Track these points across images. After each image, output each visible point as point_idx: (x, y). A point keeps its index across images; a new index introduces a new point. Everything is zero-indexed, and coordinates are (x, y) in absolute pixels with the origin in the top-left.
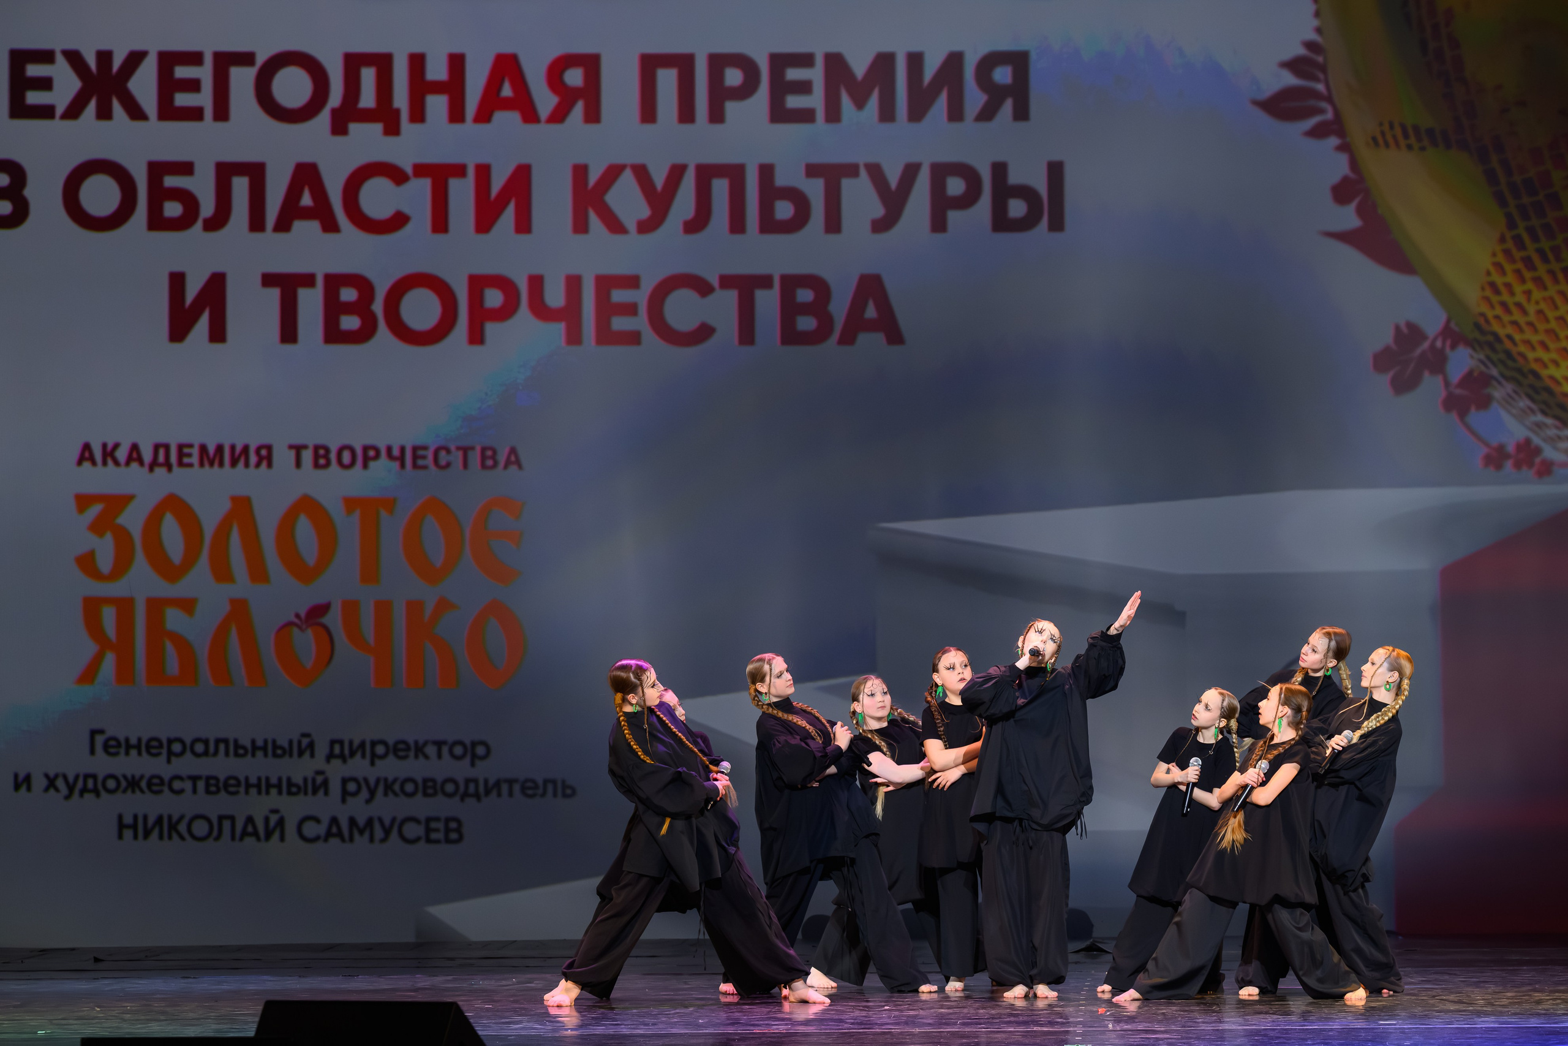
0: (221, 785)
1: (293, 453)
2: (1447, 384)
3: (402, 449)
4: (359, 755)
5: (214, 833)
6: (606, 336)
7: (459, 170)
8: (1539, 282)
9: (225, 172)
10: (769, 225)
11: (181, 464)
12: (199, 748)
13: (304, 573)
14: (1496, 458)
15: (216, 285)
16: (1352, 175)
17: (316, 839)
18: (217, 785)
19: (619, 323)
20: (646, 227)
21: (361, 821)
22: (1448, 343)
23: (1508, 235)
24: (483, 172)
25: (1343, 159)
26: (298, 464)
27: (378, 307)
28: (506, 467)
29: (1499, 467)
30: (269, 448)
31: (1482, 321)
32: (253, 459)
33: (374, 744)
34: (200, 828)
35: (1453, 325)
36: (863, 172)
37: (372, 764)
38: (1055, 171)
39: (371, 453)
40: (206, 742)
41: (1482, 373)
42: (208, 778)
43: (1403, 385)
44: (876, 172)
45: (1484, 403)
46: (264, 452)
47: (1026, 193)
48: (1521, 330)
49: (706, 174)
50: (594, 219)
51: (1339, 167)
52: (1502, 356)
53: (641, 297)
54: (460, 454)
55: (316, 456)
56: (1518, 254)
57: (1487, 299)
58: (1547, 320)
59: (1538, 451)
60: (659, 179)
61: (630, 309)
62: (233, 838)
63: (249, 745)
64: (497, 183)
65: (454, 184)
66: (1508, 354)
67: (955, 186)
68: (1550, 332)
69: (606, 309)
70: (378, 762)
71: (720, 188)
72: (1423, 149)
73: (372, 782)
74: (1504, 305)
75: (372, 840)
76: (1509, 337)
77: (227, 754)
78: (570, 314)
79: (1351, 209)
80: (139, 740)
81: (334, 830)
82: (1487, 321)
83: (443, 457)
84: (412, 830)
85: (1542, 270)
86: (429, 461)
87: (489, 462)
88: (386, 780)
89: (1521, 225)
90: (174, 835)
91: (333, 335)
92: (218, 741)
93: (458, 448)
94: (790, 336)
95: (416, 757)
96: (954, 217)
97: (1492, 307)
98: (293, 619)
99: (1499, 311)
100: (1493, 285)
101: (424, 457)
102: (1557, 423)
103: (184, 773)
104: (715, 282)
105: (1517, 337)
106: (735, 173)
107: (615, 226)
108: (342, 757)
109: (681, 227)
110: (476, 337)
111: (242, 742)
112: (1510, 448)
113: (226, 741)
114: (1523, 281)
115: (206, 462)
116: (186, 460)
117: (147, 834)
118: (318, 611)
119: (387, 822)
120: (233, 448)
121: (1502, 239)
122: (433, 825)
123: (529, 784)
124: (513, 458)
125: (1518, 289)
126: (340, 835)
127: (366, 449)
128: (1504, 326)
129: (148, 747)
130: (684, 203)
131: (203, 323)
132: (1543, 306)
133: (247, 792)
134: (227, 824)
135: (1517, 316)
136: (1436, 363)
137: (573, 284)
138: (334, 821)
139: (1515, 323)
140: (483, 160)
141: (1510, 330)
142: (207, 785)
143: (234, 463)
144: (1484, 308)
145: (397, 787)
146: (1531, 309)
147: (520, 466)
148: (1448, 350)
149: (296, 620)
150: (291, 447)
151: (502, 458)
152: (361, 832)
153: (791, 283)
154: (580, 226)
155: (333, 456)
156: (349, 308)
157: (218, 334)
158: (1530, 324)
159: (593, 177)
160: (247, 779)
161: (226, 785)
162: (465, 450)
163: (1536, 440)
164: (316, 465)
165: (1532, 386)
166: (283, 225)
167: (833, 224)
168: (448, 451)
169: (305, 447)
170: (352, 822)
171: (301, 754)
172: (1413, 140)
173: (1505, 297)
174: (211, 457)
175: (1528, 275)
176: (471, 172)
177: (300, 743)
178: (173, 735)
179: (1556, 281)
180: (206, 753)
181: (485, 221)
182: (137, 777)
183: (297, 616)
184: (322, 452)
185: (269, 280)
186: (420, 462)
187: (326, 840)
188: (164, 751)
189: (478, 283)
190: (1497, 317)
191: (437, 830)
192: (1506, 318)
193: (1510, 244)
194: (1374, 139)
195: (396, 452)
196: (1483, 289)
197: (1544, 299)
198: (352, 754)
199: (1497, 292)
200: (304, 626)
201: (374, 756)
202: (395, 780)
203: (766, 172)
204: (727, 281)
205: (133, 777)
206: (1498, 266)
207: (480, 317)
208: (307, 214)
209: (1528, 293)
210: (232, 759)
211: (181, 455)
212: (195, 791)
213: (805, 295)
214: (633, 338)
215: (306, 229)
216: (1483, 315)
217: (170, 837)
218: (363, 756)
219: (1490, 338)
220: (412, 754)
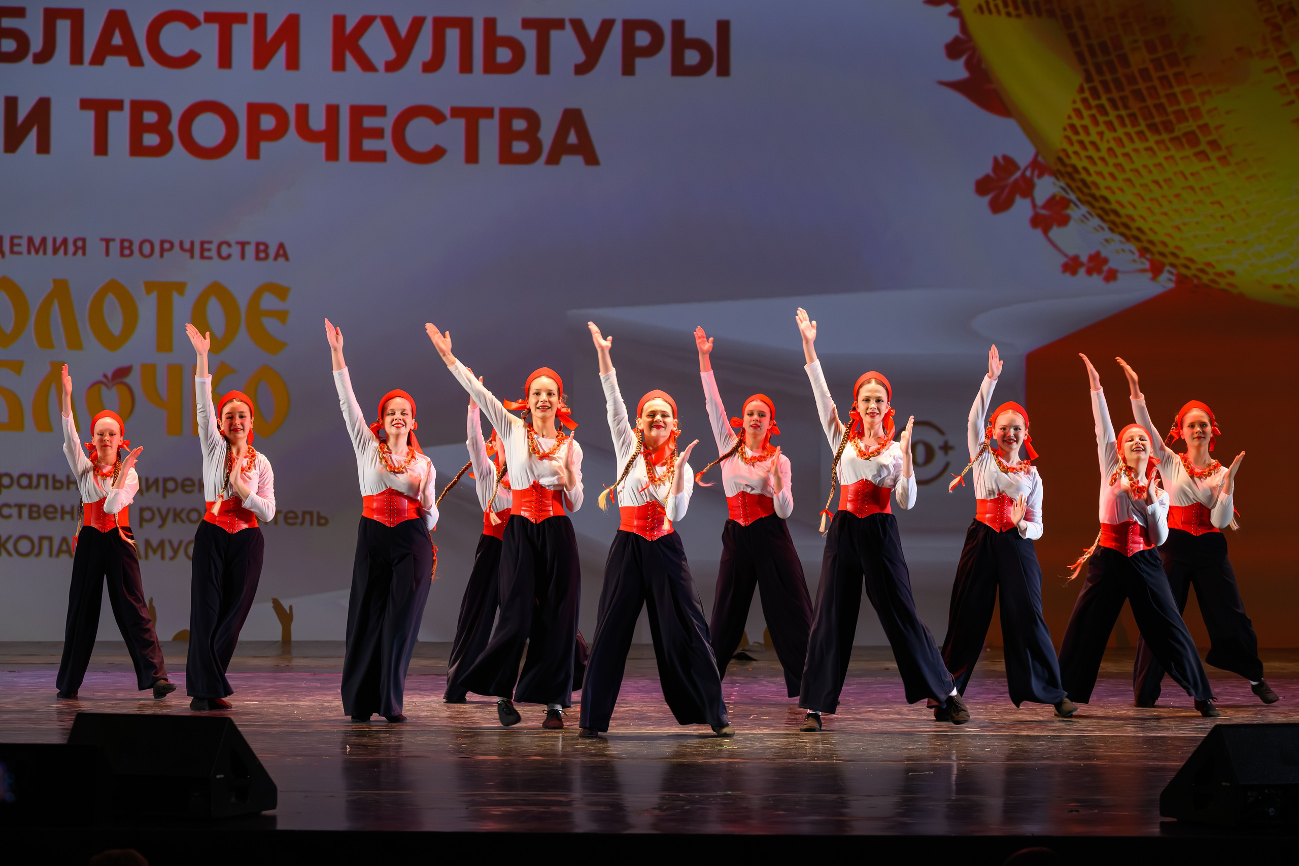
0: (42, 511)
1: (104, 243)
2: (1034, 205)
3: (192, 243)
4: (153, 489)
5: (35, 550)
6: (358, 154)
7: (241, 18)
8: (1110, 126)
9: (51, 16)
10: (491, 66)
11: (12, 252)
12: (24, 481)
13: (112, 342)
14: (1071, 266)
15: (42, 108)
16: (961, 36)
18: (38, 512)
19: (369, 145)
20: (392, 66)
21: (155, 543)
22: (1036, 172)
23: (1086, 86)
24: (261, 20)
25: (955, 22)
26: (107, 254)
27: (174, 127)
28: (276, 258)
29: (1074, 272)
30: (84, 240)
31: (1062, 155)
32: (71, 248)
33: (165, 480)
34: (24, 546)
35: (1040, 158)
36: (568, 25)
37: (164, 496)
38: (723, 28)
39: (167, 246)
40: (30, 477)
41: (1063, 198)
42: (31, 506)
43: (999, 205)
44: (578, 26)
45: (1064, 221)
46: (80, 243)
47: (699, 45)
48: (1095, 164)
49: (441, 24)
50: (350, 60)
51: (952, 29)
52: (1080, 184)
53: (386, 123)
54: (238, 248)
55: (122, 248)
56: (1093, 103)
57: (1068, 138)
58: (1116, 156)
59: (1105, 261)
60: (403, 29)
61: (378, 133)
62: (51, 555)
63: (64, 479)
64: (272, 29)
65: (237, 29)
66: (1084, 182)
67: (643, 38)
68: (1118, 166)
69: (358, 133)
70: (168, 494)
71: (453, 36)
72: (1018, 16)
73: (164, 512)
74: (1081, 143)
75: (163, 557)
76: (1085, 169)
77: (47, 487)
78: (329, 137)
79: (961, 62)
82: (1068, 156)
83: (225, 250)
85: (1112, 115)
86: (213, 253)
87: (262, 255)
88: (175, 510)
89: (1096, 78)
90: (4, 552)
91: (137, 149)
92: (39, 476)
93: (237, 243)
94: (507, 157)
96: (640, 63)
97: (1071, 144)
98: (101, 378)
99: (1077, 147)
100: (1073, 127)
101: (209, 250)
102: (1123, 239)
103: (12, 501)
104: (447, 112)
105: (1092, 169)
106: (465, 25)
107: (367, 65)
109: (419, 67)
110: (253, 153)
111: (58, 477)
112: (1084, 258)
113: (46, 477)
114: (1096, 123)
115: (33, 251)
116: (16, 249)
118: (121, 373)
119: (176, 544)
120: (54, 240)
121: (1081, 90)
123: (291, 515)
124: (281, 252)
125: (1093, 130)
127: (162, 242)
128: (1081, 160)
130: (423, 49)
131: (32, 137)
132: (1113, 144)
133: (62, 518)
134: (46, 544)
135: (1092, 152)
136: (1026, 188)
137: (332, 112)
139: (1090, 158)
140: (261, 10)
141: (1086, 163)
142: (30, 512)
143: (55, 251)
144: (1065, 145)
145: (183, 516)
146: (1103, 146)
147: (287, 259)
148: (1036, 180)
149: (104, 380)
150: (102, 239)
151: (272, 251)
152: (155, 552)
153: (508, 115)
154: (339, 65)
155: (135, 248)
156: (151, 128)
157: (43, 146)
158: (1102, 159)
159: (350, 26)
160: (62, 507)
161: (45, 512)
162: (243, 245)
163: (1104, 254)
164: (122, 255)
165: (1102, 209)
166: (98, 59)
167: (543, 67)
168: (229, 245)
169: (113, 240)
172: (1011, 9)
173: (1083, 136)
174: (36, 246)
175: (1101, 119)
176: (251, 20)
179: (1123, 125)
180: (29, 486)
181: (261, 60)
183: (105, 376)
184: (126, 244)
185: (86, 104)
186: (206, 254)
189: (255, 110)
190: (1076, 153)
192: (1083, 154)
193: (1087, 94)
194: (980, 7)
195: (187, 246)
196: (1065, 129)
197: (1115, 139)
198: (148, 488)
199: (1076, 132)
200: (110, 385)
201: (166, 490)
202: (182, 510)
203: (490, 24)
204: (457, 112)
206: (1078, 112)
207: (256, 137)
208: (117, 51)
209: (1101, 134)
210: (50, 491)
211: (12, 245)
212: (20, 516)
213: (519, 125)
214: (380, 156)
215: (116, 64)
216: (1064, 150)
218: (157, 490)
219: (1070, 169)
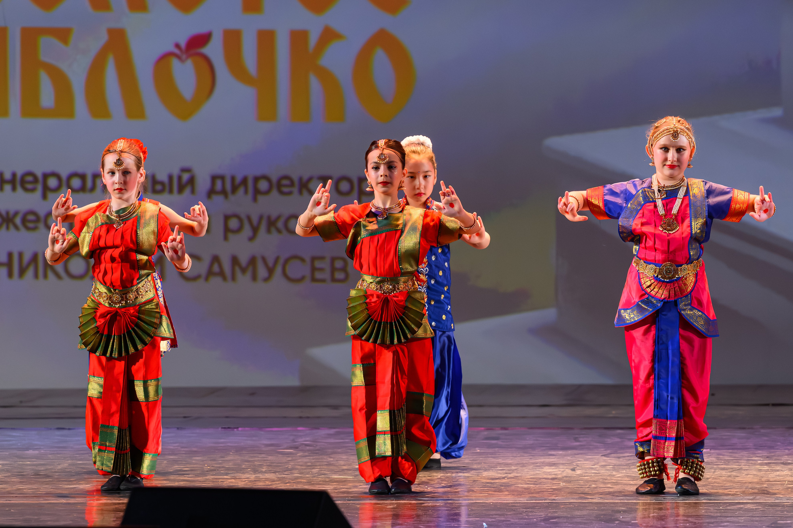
4: (241, 190)
12: (76, 182)
17: (195, 278)
21: (244, 260)
33: (256, 179)
34: (78, 266)
37: (255, 199)
40: (83, 177)
70: (260, 198)
73: (255, 220)
75: (254, 278)
80: (14, 175)
81: (216, 268)
84: (295, 269)
88: (269, 218)
90: (50, 274)
92: (95, 176)
95: (300, 192)
98: (172, 48)
108: (224, 192)
117: (22, 272)
118: (198, 41)
119: (270, 261)
122: (318, 264)
126: (221, 274)
129: (23, 182)
138: (216, 259)
145: (280, 224)
149: (176, 51)
152: (244, 271)
170: (235, 261)
171: (181, 189)
177: (180, 178)
178: (48, 170)
180: (83, 189)
182: (11, 213)
183: (177, 46)
187: (206, 279)
188: (39, 187)
191: (321, 269)
198: (234, 189)
200: (184, 57)
201: (257, 192)
202: (278, 217)
205: (7, 213)
217: (45, 276)
218: (246, 192)
220: (295, 190)
